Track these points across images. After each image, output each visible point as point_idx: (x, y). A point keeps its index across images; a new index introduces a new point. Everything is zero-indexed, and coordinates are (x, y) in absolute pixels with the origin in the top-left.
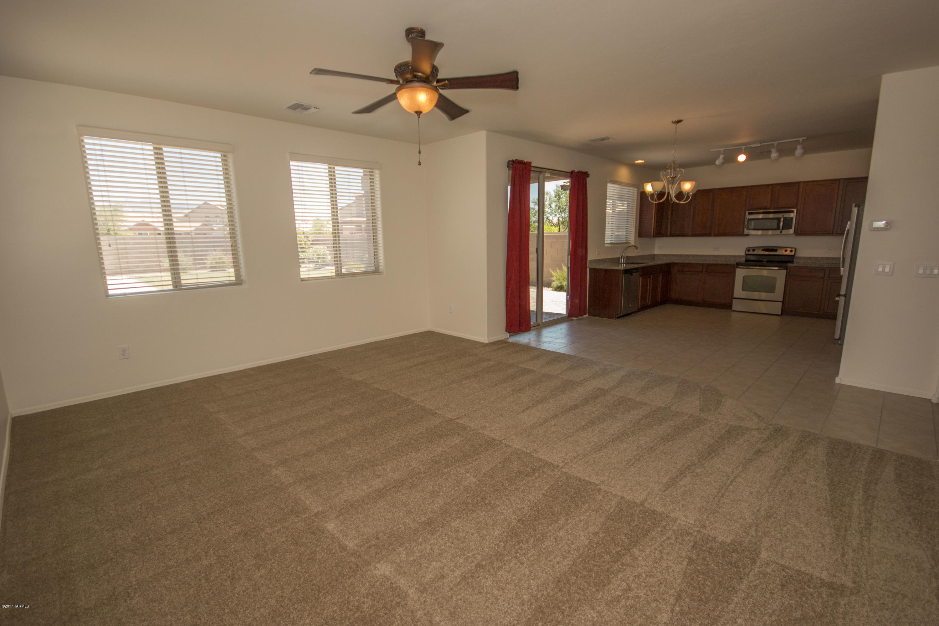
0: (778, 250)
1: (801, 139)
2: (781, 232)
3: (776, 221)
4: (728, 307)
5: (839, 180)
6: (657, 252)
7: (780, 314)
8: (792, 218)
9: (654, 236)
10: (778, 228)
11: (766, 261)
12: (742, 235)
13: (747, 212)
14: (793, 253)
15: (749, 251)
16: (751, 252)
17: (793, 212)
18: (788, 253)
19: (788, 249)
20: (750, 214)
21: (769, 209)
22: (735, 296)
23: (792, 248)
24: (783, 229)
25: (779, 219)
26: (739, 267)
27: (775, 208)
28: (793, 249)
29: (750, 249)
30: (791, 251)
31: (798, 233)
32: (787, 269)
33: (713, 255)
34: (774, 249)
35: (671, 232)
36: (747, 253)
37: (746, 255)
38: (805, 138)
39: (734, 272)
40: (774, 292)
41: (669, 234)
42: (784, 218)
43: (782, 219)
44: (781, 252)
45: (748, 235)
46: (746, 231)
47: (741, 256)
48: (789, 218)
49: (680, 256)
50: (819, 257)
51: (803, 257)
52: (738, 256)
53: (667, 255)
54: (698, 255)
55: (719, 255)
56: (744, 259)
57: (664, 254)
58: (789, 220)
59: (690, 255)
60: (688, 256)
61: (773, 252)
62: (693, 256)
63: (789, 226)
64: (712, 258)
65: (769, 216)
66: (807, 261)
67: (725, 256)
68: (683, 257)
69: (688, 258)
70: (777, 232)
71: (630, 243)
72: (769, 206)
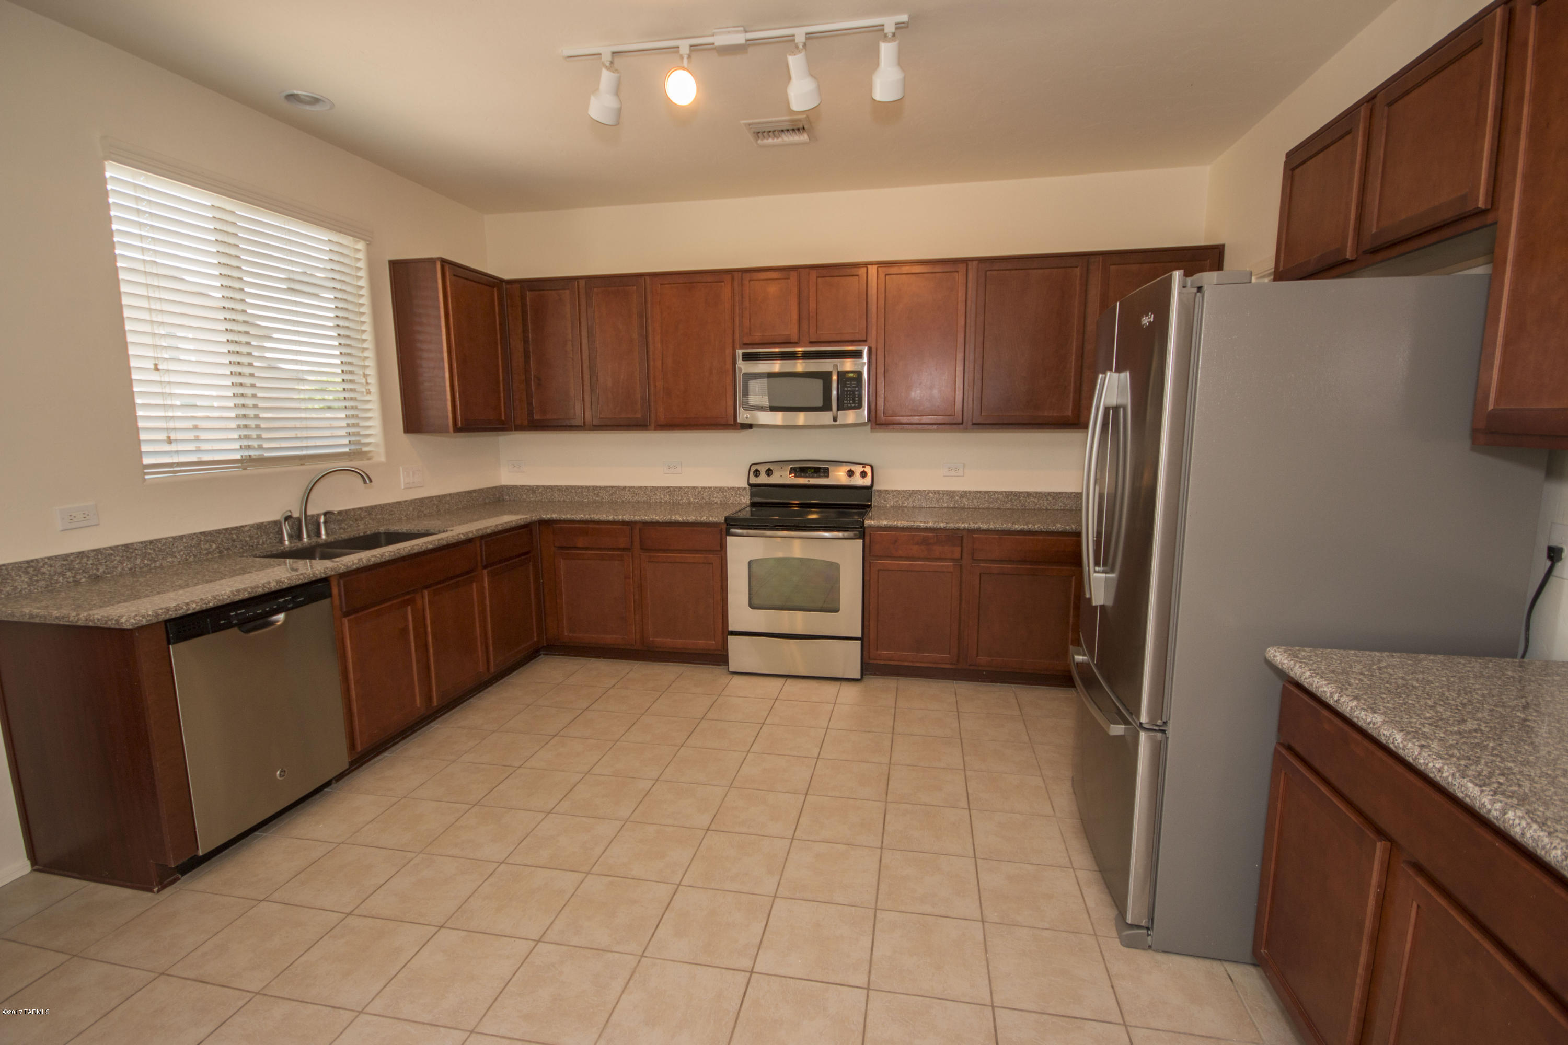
0: (831, 469)
1: (889, 22)
2: (835, 420)
3: (818, 384)
4: (719, 658)
5: (965, 261)
6: (507, 477)
7: (859, 677)
8: (860, 374)
9: (457, 429)
10: (826, 407)
11: (801, 505)
12: (732, 424)
13: (739, 352)
14: (867, 482)
15: (757, 474)
16: (763, 479)
17: (857, 354)
18: (858, 481)
19: (853, 468)
20: (747, 357)
21: (796, 344)
22: (731, 628)
23: (864, 465)
24: (838, 409)
25: (825, 377)
26: (733, 530)
27: (812, 343)
28: (868, 469)
29: (759, 468)
30: (864, 474)
31: (877, 422)
32: (862, 536)
33: (664, 488)
34: (820, 470)
35: (530, 414)
36: (753, 480)
37: (751, 485)
38: (904, 18)
39: (722, 549)
40: (836, 610)
41: (526, 423)
42: (839, 373)
43: (835, 378)
44: (839, 476)
45: (750, 426)
46: (743, 416)
47: (738, 488)
48: (851, 375)
49: (573, 491)
50: (930, 492)
51: (892, 491)
52: (729, 489)
53: (538, 487)
54: (624, 488)
55: (680, 488)
56: (746, 500)
57: (529, 486)
58: (851, 379)
59: (601, 488)
60: (596, 492)
61: (819, 477)
62: (611, 492)
63: (854, 400)
64: (662, 496)
65: (800, 366)
66: (903, 503)
67: (697, 490)
68: (582, 493)
69: (598, 495)
70: (825, 418)
71: (370, 455)
72: (795, 338)
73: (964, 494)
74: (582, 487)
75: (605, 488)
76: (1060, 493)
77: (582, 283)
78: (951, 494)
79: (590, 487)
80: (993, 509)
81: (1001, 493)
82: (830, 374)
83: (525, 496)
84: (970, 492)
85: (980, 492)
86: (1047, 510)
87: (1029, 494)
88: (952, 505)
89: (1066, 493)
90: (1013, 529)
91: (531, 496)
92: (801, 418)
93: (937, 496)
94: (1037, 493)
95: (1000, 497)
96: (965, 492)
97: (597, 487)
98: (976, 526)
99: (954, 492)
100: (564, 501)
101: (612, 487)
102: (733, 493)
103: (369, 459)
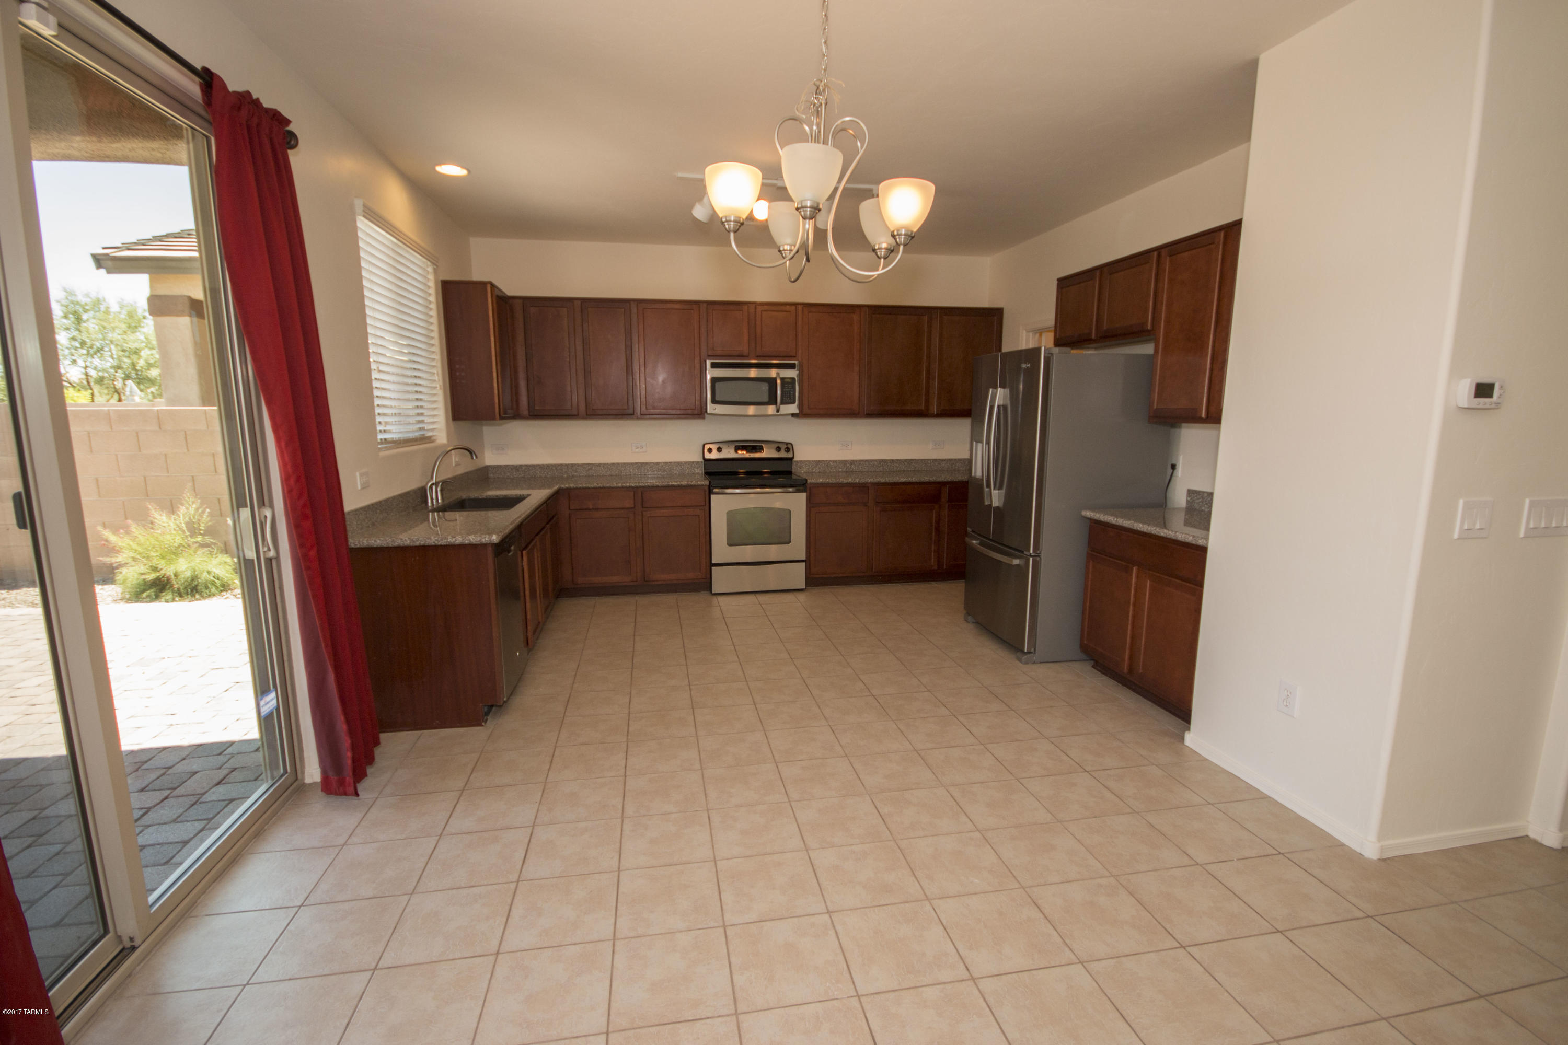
0: (762, 446)
2: (778, 411)
3: (768, 386)
4: (705, 585)
6: (492, 459)
7: (805, 588)
8: (794, 380)
9: (501, 418)
10: (772, 400)
11: (747, 473)
12: (698, 414)
13: (708, 362)
14: (790, 455)
15: (709, 451)
16: (714, 455)
17: (793, 366)
18: (781, 454)
19: (781, 446)
20: (714, 366)
21: (747, 357)
22: (714, 561)
23: (787, 443)
24: (781, 403)
25: (772, 382)
26: (711, 490)
27: (758, 357)
28: (790, 446)
29: (711, 446)
30: (788, 450)
31: (801, 412)
32: (804, 490)
33: (633, 464)
34: (754, 447)
36: (707, 456)
37: (705, 460)
39: (706, 504)
40: (788, 542)
42: (782, 379)
43: (779, 381)
44: (769, 452)
46: (710, 407)
47: (693, 462)
48: (788, 380)
49: (554, 468)
50: (830, 461)
51: (805, 461)
52: (686, 463)
53: (521, 466)
54: (599, 465)
55: (647, 463)
56: (700, 470)
57: (513, 465)
58: (788, 383)
59: (578, 465)
60: (574, 468)
61: (756, 452)
62: (587, 468)
63: (790, 398)
64: (631, 470)
65: (753, 373)
66: (813, 469)
67: (660, 465)
68: (562, 469)
69: (576, 471)
70: (771, 409)
71: (434, 438)
72: (746, 352)
73: (853, 462)
74: (562, 465)
75: (582, 465)
76: (912, 460)
77: (579, 302)
78: (844, 462)
79: (569, 464)
80: (871, 472)
81: (876, 461)
82: (775, 379)
83: (508, 474)
84: (856, 461)
85: (863, 460)
86: (904, 471)
87: (893, 461)
88: (845, 470)
89: (915, 460)
90: (900, 481)
91: (514, 473)
92: (751, 410)
93: (835, 464)
94: (898, 460)
95: (876, 463)
96: (853, 461)
97: (575, 464)
98: (878, 480)
99: (846, 461)
100: (546, 477)
101: (589, 464)
102: (689, 466)
103: (433, 442)
